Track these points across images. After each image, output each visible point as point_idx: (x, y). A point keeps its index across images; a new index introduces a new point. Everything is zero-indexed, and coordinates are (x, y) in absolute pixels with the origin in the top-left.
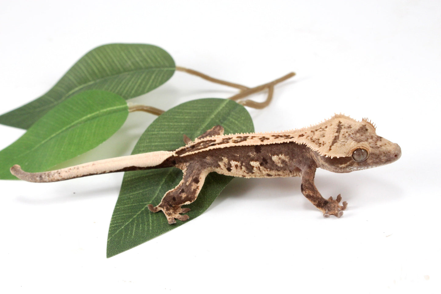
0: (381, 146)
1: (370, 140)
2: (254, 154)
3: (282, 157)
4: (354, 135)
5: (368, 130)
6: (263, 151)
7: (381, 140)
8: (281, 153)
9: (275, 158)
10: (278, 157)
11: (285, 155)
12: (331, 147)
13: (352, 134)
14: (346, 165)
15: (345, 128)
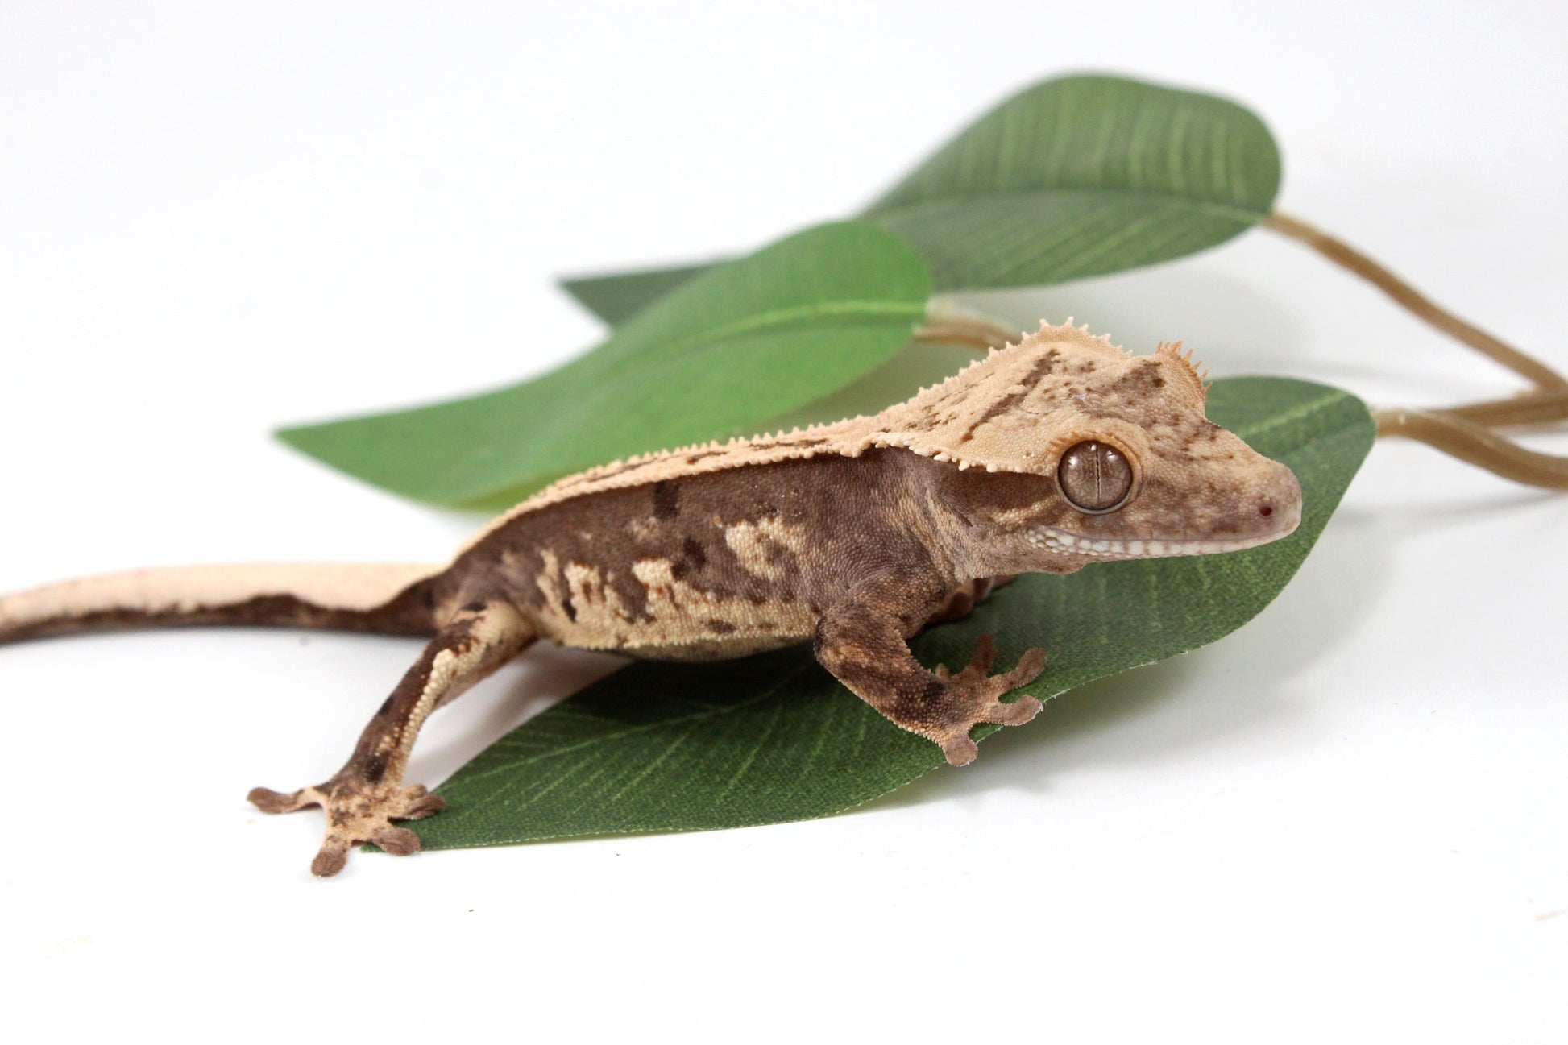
0: (1206, 458)
1: (1162, 429)
2: (648, 526)
3: (773, 528)
4: (1095, 395)
5: (1166, 386)
6: (686, 508)
7: (1213, 439)
8: (770, 512)
9: (739, 536)
10: (752, 528)
11: (788, 522)
12: (972, 428)
13: (1088, 390)
14: (1024, 513)
15: (1065, 370)
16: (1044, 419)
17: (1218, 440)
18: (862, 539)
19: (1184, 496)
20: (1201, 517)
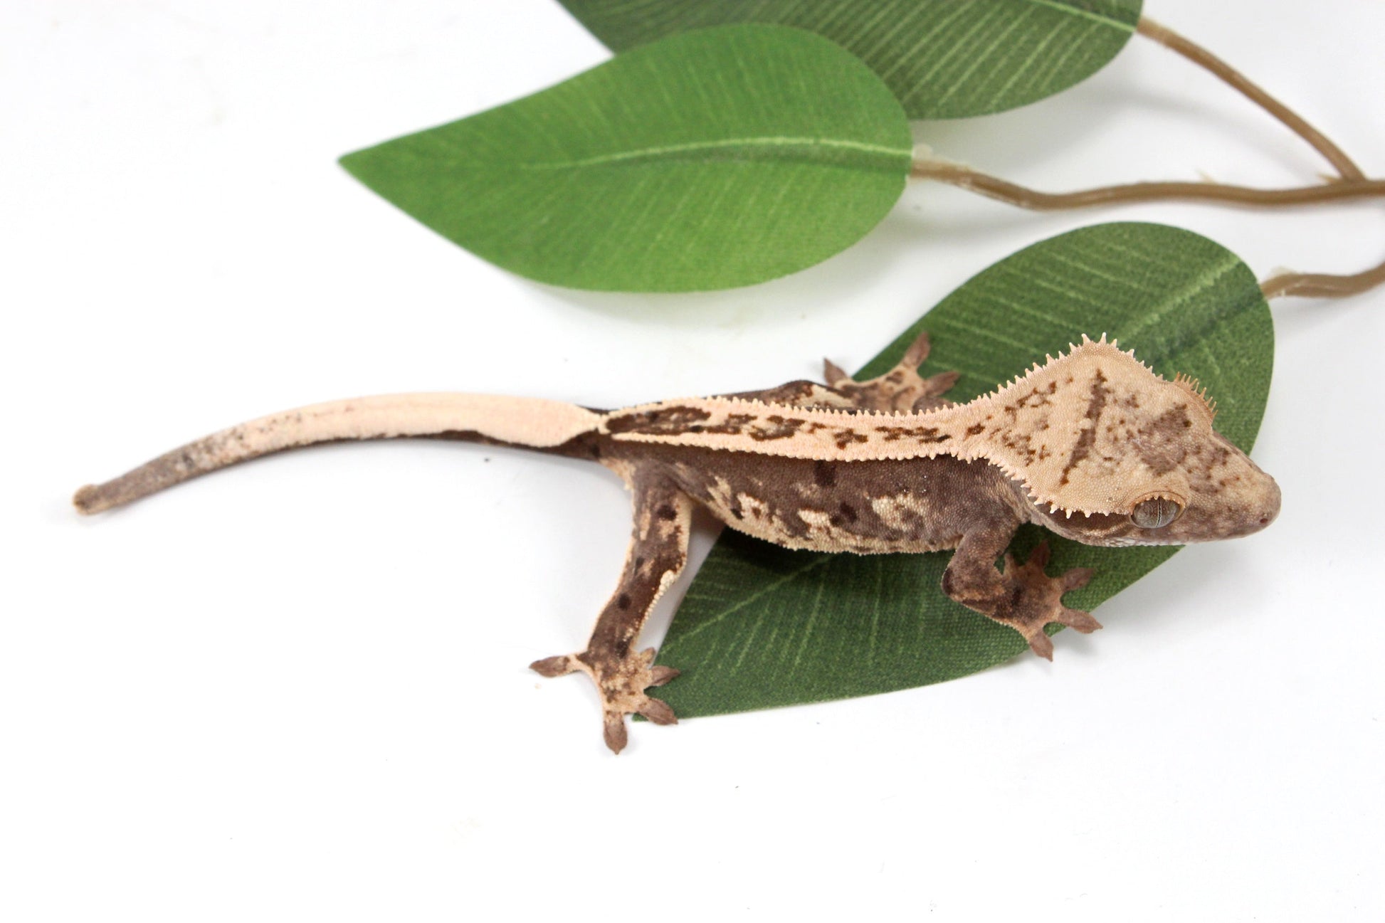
0: (1222, 483)
1: (1192, 461)
2: (811, 489)
3: (907, 501)
4: (1145, 437)
5: (1192, 427)
6: (841, 484)
7: (1224, 463)
8: (904, 489)
9: (882, 506)
10: (892, 502)
11: (918, 496)
12: (1066, 471)
13: (1140, 432)
14: (1104, 532)
15: (1115, 401)
16: (1118, 470)
17: (1228, 464)
18: (968, 504)
19: (1211, 516)
20: (1222, 528)
